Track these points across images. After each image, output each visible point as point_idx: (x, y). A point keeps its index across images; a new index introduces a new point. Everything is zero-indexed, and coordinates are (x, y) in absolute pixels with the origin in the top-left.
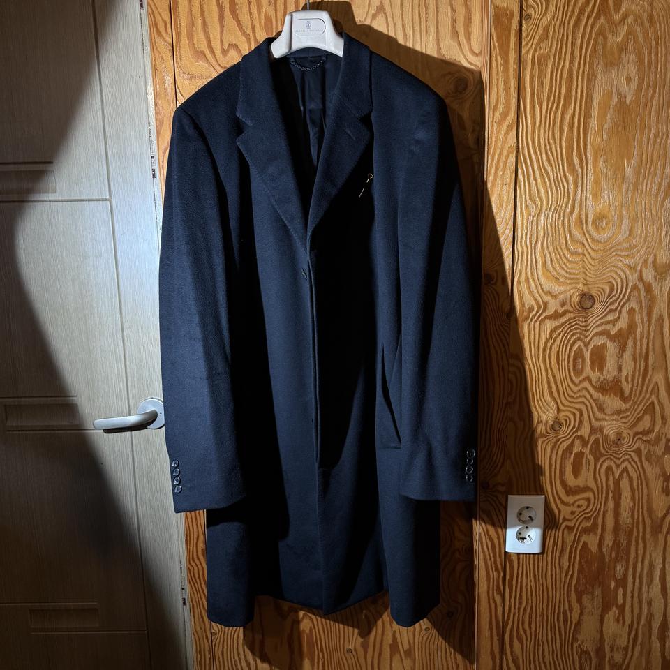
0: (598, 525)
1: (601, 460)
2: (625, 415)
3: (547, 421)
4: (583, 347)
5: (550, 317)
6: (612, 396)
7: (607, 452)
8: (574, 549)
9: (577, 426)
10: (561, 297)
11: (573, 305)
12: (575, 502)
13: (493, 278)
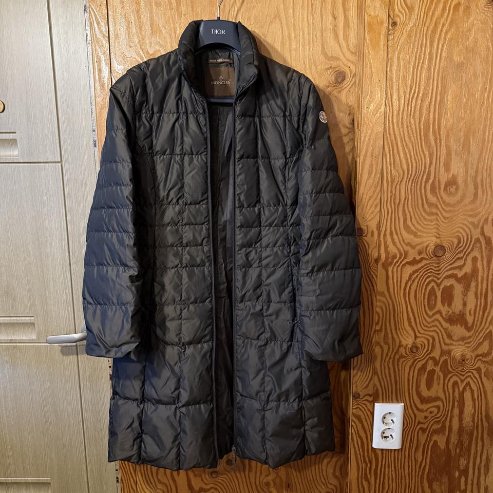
0: (446, 427)
1: (449, 376)
2: (468, 341)
3: (406, 345)
4: (435, 287)
5: (409, 263)
6: (458, 325)
7: (454, 370)
8: (426, 446)
9: (430, 350)
10: (418, 248)
11: (428, 253)
12: (428, 409)
13: (364, 231)
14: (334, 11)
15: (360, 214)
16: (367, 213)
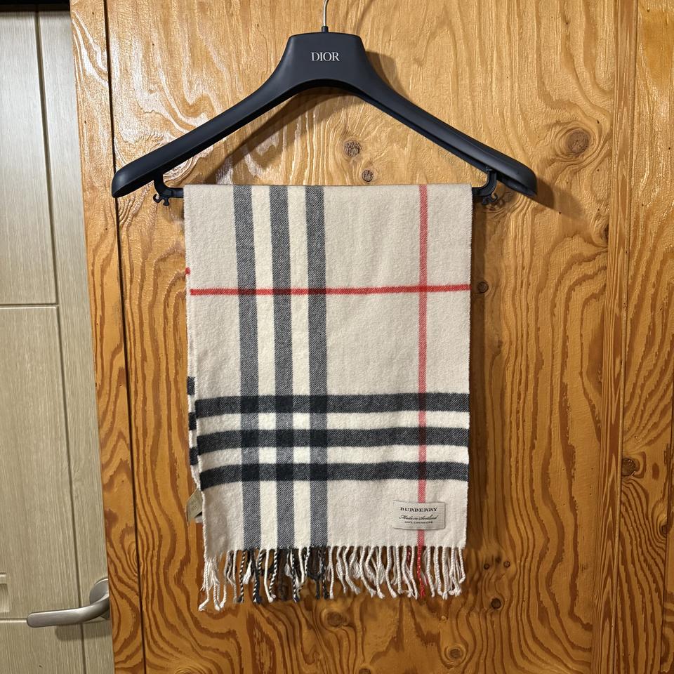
13: (637, 466)
14: (565, 8)
15: (629, 429)
16: (644, 427)
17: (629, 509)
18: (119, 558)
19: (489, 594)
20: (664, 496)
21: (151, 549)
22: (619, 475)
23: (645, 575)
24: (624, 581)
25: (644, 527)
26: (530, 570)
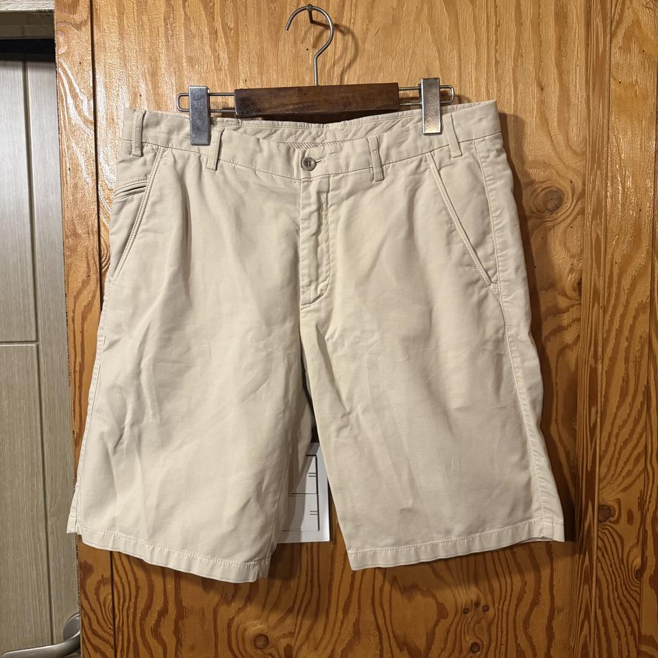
13: (612, 512)
14: (540, 75)
15: (605, 476)
16: (619, 475)
17: (605, 554)
18: (93, 611)
19: (468, 639)
20: (638, 540)
21: (127, 600)
22: (596, 521)
23: (621, 619)
24: (601, 625)
25: (620, 571)
26: (508, 614)
